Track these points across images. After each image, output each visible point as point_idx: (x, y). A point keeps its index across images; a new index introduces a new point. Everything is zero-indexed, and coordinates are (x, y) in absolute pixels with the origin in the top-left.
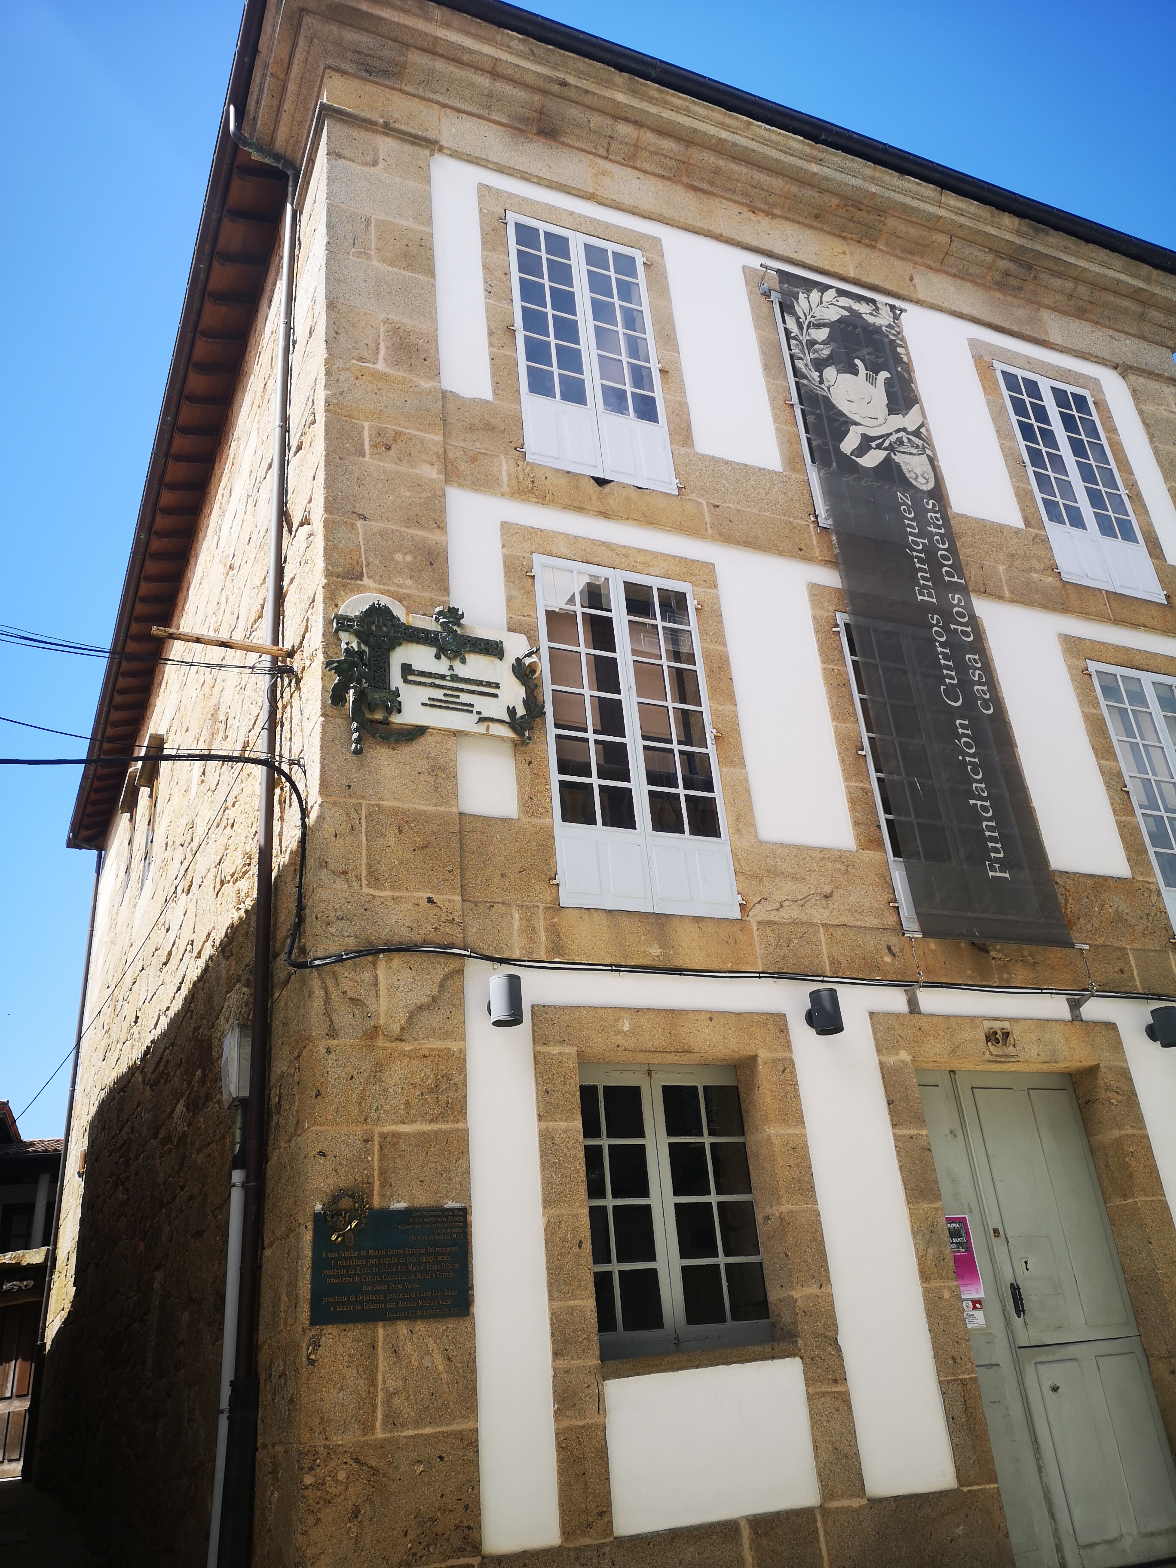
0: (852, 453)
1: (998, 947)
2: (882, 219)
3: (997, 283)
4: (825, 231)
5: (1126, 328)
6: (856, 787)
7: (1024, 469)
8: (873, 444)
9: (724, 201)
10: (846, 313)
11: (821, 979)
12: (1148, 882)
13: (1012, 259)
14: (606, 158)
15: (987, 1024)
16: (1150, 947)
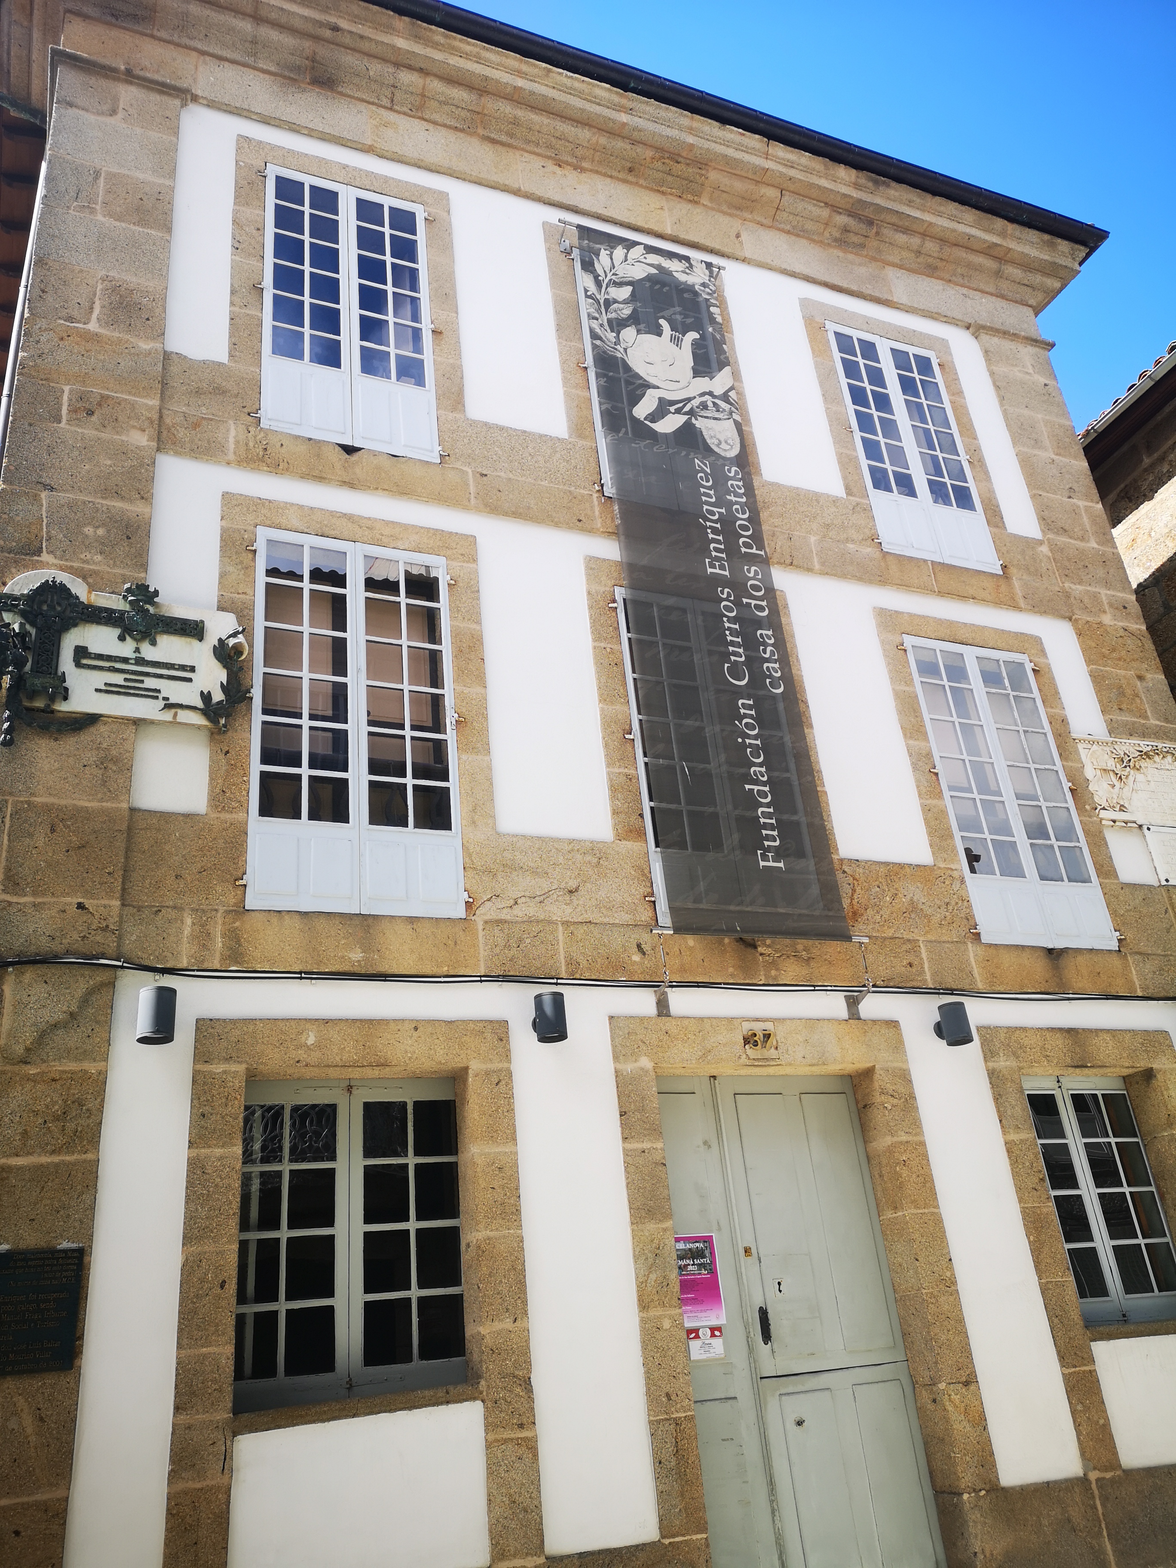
0: (646, 419)
1: (768, 942)
2: (703, 172)
3: (836, 240)
4: (641, 186)
5: (982, 286)
6: (620, 773)
7: (850, 435)
8: (672, 409)
9: (526, 154)
10: (655, 271)
11: (555, 981)
12: (952, 869)
13: (851, 214)
14: (391, 109)
15: (747, 1026)
16: (945, 938)
